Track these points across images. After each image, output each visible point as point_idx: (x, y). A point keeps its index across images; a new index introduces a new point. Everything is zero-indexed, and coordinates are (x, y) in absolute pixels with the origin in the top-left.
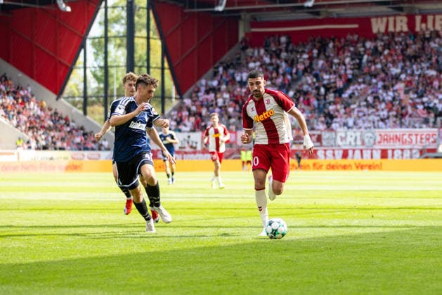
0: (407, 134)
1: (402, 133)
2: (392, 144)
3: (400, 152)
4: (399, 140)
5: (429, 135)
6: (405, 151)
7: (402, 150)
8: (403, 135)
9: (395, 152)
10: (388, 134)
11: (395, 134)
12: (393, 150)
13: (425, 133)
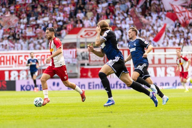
0: (24, 55)
1: (17, 55)
2: (8, 65)
3: (17, 73)
4: (16, 62)
5: (44, 56)
6: (21, 72)
7: (19, 71)
8: (19, 56)
9: (12, 73)
10: (5, 55)
11: (11, 55)
12: (10, 71)
13: (41, 55)
